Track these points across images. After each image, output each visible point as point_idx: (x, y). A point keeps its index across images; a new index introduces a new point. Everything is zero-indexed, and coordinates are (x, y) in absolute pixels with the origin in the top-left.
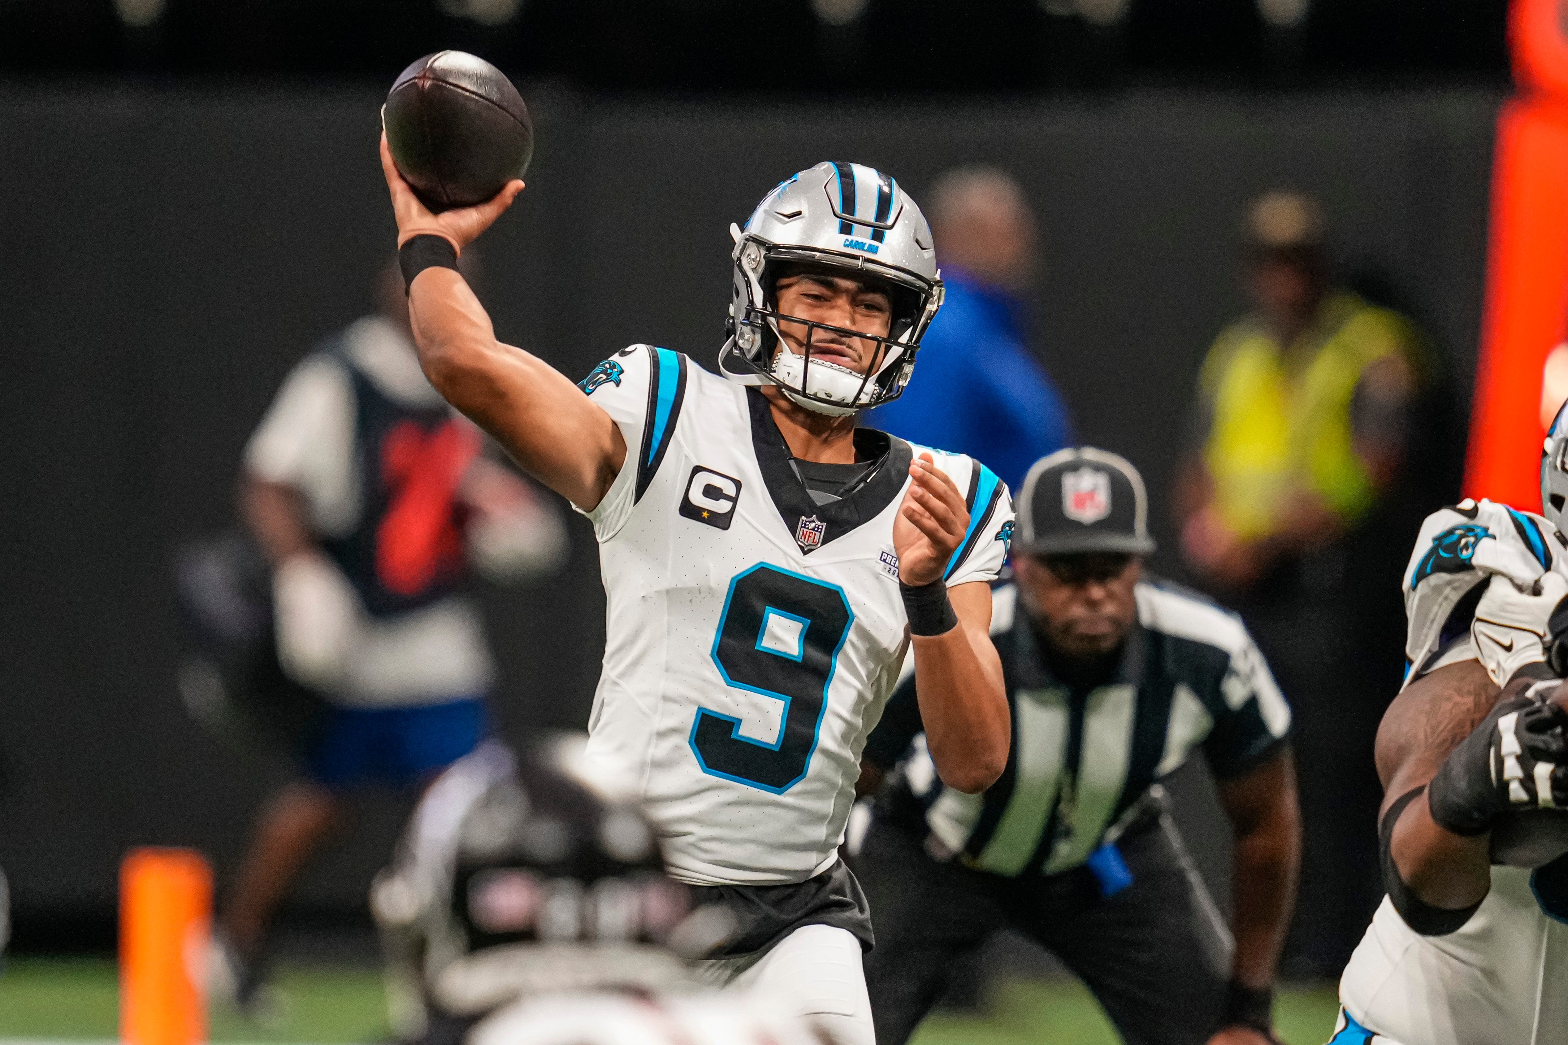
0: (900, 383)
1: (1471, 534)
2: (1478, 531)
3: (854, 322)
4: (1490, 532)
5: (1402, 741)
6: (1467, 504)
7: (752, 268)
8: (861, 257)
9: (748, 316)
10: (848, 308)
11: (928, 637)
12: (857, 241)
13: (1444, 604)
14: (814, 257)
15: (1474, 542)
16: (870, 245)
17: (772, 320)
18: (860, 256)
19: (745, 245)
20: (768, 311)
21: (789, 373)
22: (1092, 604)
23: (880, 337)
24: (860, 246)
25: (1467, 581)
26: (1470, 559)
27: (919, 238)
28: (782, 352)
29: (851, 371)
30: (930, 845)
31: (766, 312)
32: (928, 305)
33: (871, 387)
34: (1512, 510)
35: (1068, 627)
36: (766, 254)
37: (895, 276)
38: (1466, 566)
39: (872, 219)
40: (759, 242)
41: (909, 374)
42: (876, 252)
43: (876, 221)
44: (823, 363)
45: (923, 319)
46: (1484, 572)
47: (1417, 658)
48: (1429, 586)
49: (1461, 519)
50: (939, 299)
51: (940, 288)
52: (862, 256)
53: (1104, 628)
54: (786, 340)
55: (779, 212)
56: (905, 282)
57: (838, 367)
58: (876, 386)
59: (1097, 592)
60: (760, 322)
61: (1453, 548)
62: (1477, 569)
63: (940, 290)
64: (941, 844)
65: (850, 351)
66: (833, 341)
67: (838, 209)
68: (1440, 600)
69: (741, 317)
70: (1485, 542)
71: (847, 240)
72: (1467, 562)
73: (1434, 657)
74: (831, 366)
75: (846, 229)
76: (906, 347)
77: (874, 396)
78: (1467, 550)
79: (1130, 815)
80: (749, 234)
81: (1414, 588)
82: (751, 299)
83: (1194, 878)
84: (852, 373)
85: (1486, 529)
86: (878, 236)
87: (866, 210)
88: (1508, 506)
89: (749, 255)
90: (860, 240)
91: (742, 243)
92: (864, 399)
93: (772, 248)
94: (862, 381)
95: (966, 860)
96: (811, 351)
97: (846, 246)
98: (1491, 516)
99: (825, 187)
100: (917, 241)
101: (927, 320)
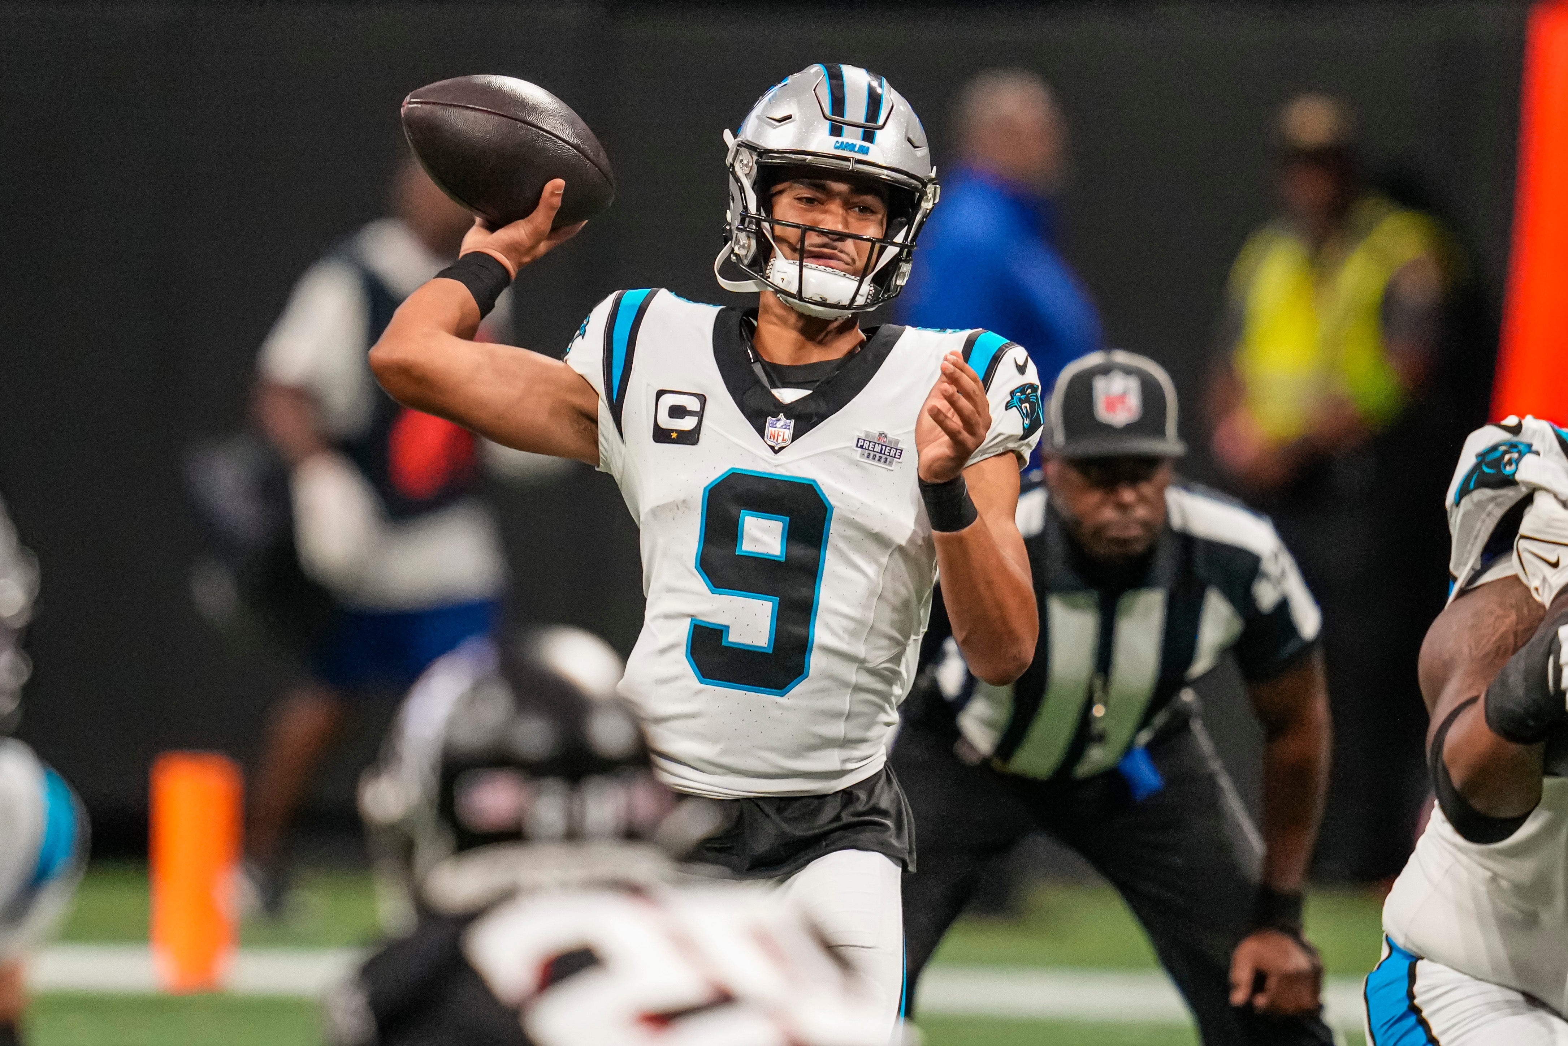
0: (898, 283)
1: (1515, 450)
2: (1521, 447)
3: (846, 224)
4: (1534, 448)
5: (1447, 656)
6: (1511, 420)
7: (745, 174)
8: (851, 159)
9: (742, 222)
10: (841, 211)
11: (948, 533)
12: (847, 143)
13: (1488, 520)
14: (805, 160)
15: (1518, 459)
16: (861, 146)
17: (766, 225)
18: (850, 157)
19: (737, 150)
20: (762, 217)
21: (783, 279)
22: (1123, 507)
23: (873, 238)
24: (851, 147)
25: (1510, 496)
26: (1514, 474)
27: (911, 136)
28: (775, 258)
29: (845, 273)
30: (961, 750)
31: (761, 217)
32: (922, 203)
33: (867, 288)
34: (1556, 427)
35: (1099, 531)
36: (757, 159)
37: (887, 176)
38: (1510, 482)
39: (862, 120)
40: (751, 147)
41: (907, 274)
42: (867, 153)
43: (866, 122)
44: (817, 267)
45: (918, 217)
46: (1528, 488)
47: (1461, 574)
48: (1472, 500)
49: (1505, 436)
50: (934, 196)
51: (935, 186)
52: (853, 158)
53: (1135, 531)
54: (779, 245)
55: (770, 117)
56: (897, 181)
57: (832, 270)
58: (871, 287)
59: (1128, 496)
60: (754, 227)
61: (1497, 464)
62: (1521, 484)
63: (935, 188)
64: (972, 747)
65: (843, 256)
66: (824, 246)
67: (828, 111)
68: (1484, 516)
69: (736, 223)
70: (1529, 458)
71: (837, 142)
72: (1511, 477)
73: (1477, 574)
74: (825, 269)
75: (836, 131)
76: (902, 246)
77: (870, 297)
78: (1511, 465)
79: (1160, 719)
80: (741, 139)
81: (1457, 504)
82: (745, 205)
83: (1225, 782)
84: (846, 276)
85: (1530, 446)
86: (869, 136)
87: (855, 110)
88: (1552, 424)
89: (742, 160)
90: (851, 141)
91: (735, 149)
92: (860, 301)
93: (763, 153)
94: (857, 284)
95: (997, 764)
96: (805, 255)
97: (836, 148)
98: (1535, 432)
99: (814, 90)
100: (909, 140)
101: (923, 218)
